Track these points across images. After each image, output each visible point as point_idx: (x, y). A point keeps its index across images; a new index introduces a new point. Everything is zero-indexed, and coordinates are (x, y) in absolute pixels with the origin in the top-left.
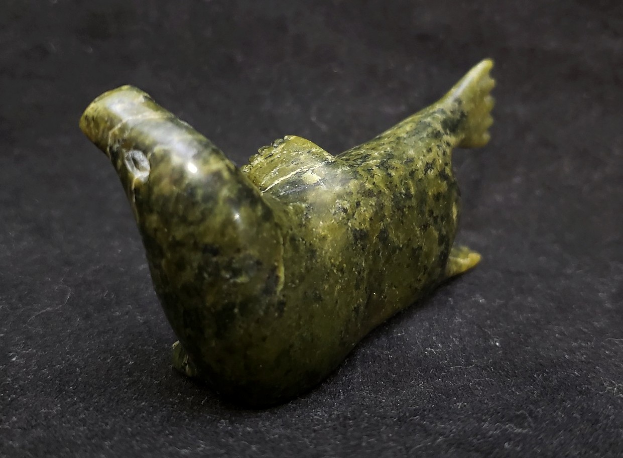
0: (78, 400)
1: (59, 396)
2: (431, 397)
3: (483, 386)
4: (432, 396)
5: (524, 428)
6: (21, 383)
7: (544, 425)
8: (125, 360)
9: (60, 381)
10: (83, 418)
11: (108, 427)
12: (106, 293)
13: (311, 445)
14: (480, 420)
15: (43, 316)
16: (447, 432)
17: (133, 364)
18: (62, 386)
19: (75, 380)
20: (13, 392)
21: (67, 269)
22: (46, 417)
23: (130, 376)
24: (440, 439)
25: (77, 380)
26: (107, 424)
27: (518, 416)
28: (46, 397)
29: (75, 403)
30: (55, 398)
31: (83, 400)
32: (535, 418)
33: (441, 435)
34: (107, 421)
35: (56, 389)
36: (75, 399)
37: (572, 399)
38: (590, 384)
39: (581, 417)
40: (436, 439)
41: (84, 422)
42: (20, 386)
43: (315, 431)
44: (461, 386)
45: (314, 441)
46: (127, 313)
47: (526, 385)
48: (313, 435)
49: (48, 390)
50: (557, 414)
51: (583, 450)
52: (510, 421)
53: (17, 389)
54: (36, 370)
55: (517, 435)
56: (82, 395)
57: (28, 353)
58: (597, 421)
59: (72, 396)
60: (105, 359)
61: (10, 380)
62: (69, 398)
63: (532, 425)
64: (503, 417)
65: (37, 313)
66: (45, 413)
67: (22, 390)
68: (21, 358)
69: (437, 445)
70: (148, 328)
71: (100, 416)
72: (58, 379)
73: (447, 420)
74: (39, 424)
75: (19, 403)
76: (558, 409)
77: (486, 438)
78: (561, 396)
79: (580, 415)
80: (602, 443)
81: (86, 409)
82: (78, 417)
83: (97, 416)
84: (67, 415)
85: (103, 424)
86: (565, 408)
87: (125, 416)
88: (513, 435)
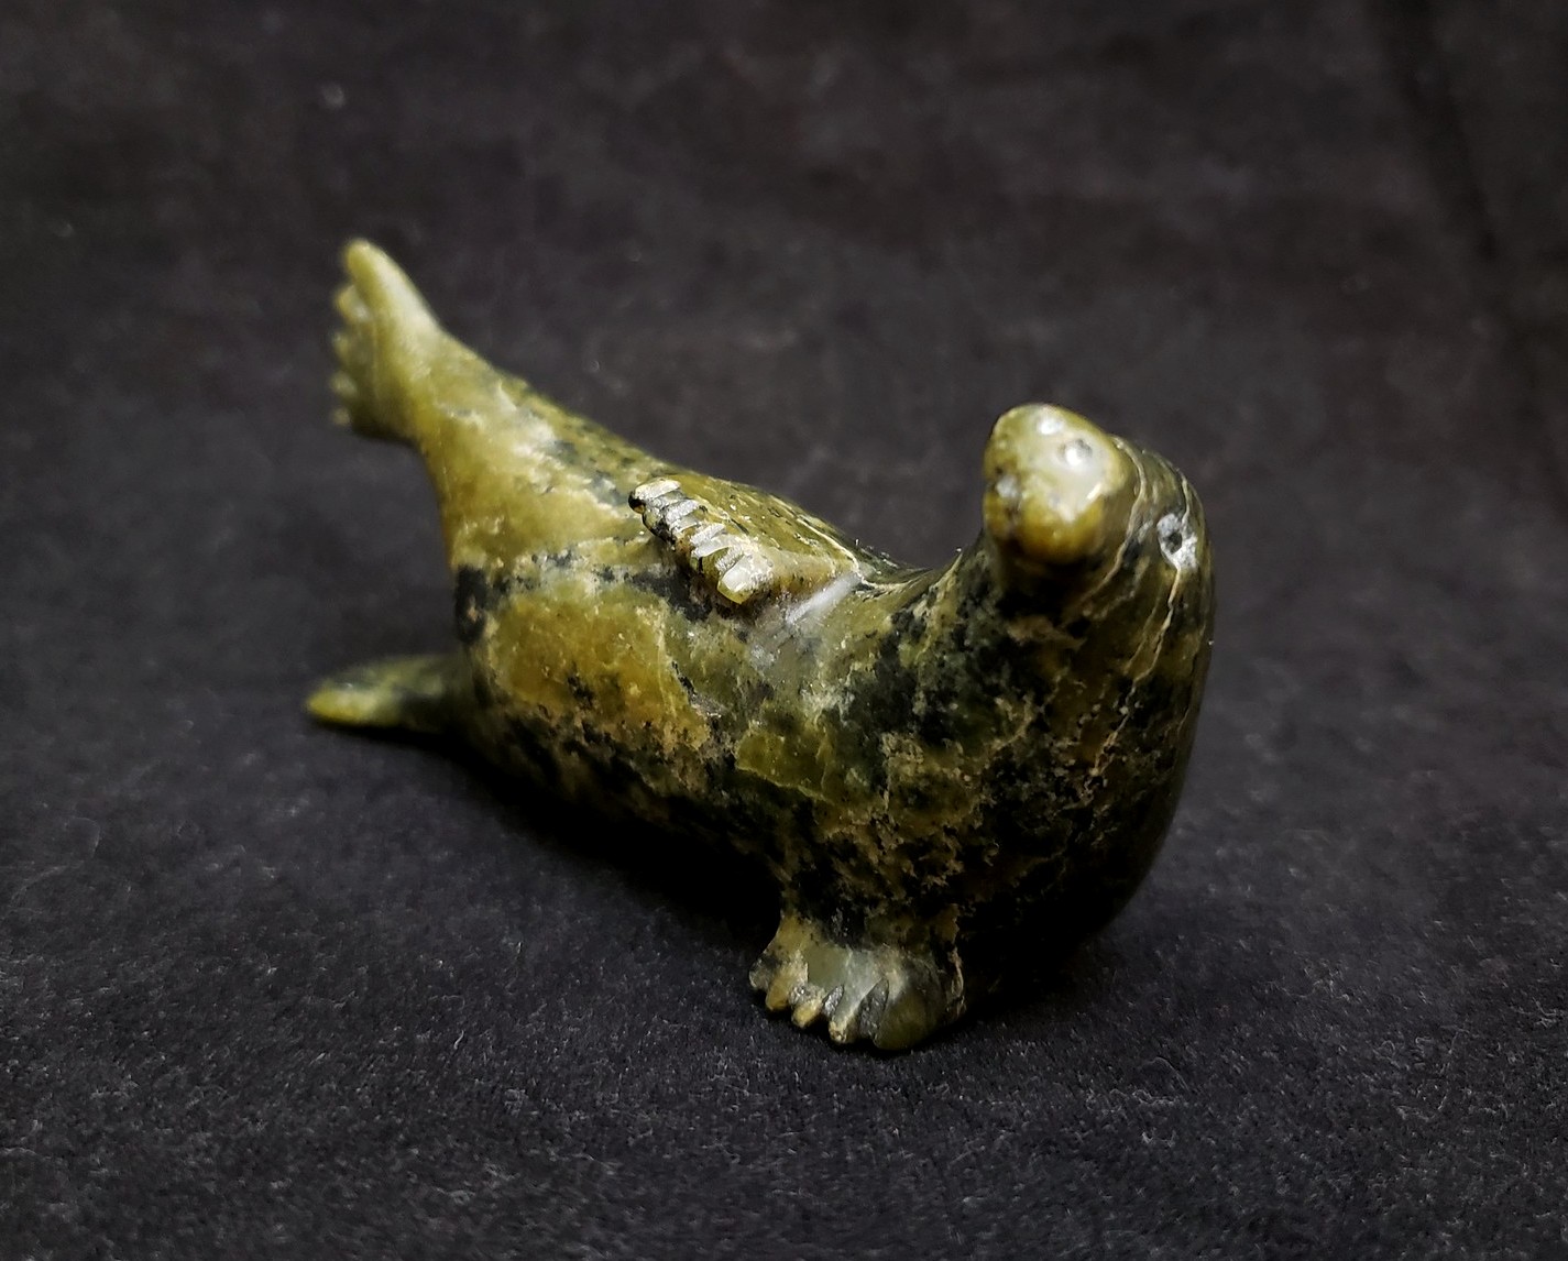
0: (171, 1061)
1: (123, 1055)
5: (1167, 1094)
6: (26, 1030)
7: (1208, 1085)
8: (255, 965)
9: (115, 1022)
10: (197, 1107)
11: (260, 1128)
12: (180, 827)
13: (733, 1158)
15: (44, 886)
16: (1014, 1117)
17: (276, 972)
18: (123, 1033)
19: (151, 1016)
20: (12, 1052)
21: (79, 780)
22: (107, 1109)
23: (275, 998)
24: (1003, 1135)
25: (156, 1015)
26: (255, 1121)
27: (1148, 1071)
28: (93, 1060)
29: (163, 1069)
30: (114, 1061)
31: (180, 1058)
32: (1187, 1071)
33: (1001, 1125)
34: (251, 1108)
35: (111, 1040)
36: (163, 1057)
37: (1249, 1018)
39: (1281, 1058)
40: (991, 1138)
41: (199, 1118)
42: (24, 1037)
46: (237, 863)
49: (95, 1043)
50: (1230, 1057)
51: (1302, 1130)
52: (1137, 1081)
53: (19, 1044)
54: (54, 1000)
55: (1160, 1112)
56: (175, 1047)
57: (27, 965)
58: (1315, 1063)
59: (152, 1050)
60: (209, 967)
62: (147, 1056)
63: (1185, 1086)
64: (1119, 1073)
65: (29, 880)
66: (103, 1099)
67: (31, 1046)
68: (11, 975)
69: (1000, 1150)
70: (291, 891)
71: (232, 1098)
72: (110, 1016)
73: (1007, 1088)
74: (98, 1134)
75: (34, 1079)
76: (1228, 1043)
77: (1098, 1126)
78: (1224, 1010)
79: (1274, 1051)
80: (1335, 1109)
81: (195, 1080)
82: (183, 1105)
83: (226, 1097)
84: (155, 1100)
85: (246, 1120)
86: (1242, 1040)
87: (290, 1091)
88: (1151, 1115)
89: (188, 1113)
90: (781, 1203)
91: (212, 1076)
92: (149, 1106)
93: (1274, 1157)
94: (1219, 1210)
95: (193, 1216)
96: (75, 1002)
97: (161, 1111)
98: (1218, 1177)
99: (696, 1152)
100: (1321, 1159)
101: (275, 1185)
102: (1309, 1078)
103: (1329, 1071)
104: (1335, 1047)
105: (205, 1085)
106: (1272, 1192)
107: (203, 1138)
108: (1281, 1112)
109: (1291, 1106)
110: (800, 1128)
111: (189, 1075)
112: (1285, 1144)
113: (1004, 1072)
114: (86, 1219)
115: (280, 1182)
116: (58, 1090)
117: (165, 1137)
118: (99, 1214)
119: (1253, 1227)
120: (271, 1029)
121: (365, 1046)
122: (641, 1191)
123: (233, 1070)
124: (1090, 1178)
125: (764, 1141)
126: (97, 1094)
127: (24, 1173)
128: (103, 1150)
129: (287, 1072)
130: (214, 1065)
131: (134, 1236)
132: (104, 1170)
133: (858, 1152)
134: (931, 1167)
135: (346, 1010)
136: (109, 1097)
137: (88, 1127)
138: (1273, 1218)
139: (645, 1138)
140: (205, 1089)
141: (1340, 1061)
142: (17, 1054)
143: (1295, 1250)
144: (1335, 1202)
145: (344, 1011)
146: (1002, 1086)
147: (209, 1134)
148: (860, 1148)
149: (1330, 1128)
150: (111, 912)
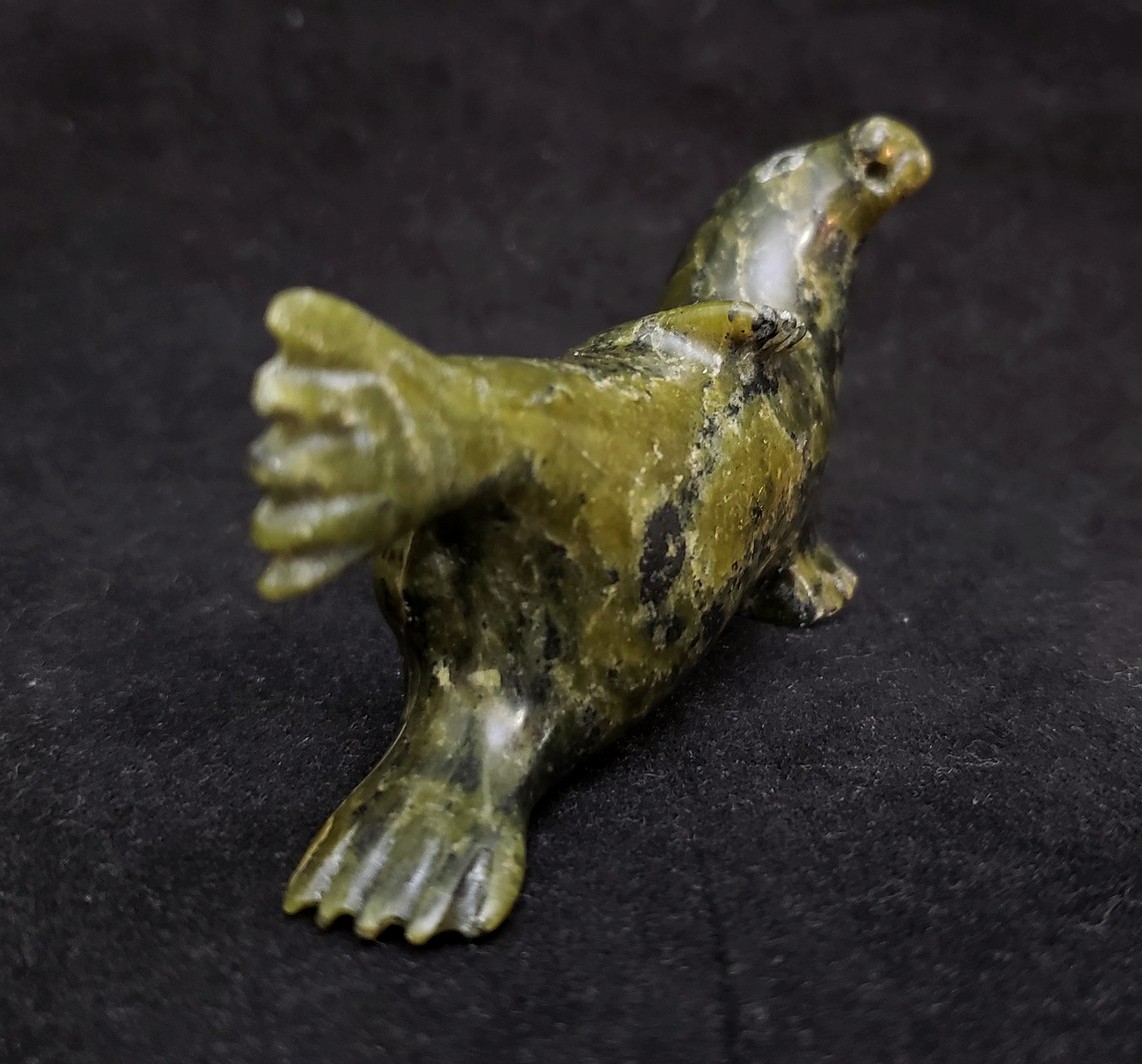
0: (183, 743)
1: (142, 740)
2: (814, 708)
3: (900, 681)
4: (815, 705)
6: (61, 722)
8: (246, 675)
9: (134, 716)
10: (208, 783)
12: (176, 578)
14: (916, 750)
15: (66, 617)
16: (867, 776)
17: (264, 680)
18: (141, 724)
19: (163, 711)
21: (88, 541)
22: (135, 785)
23: (265, 698)
24: (859, 789)
25: (167, 710)
26: (256, 795)
28: (119, 744)
30: (136, 745)
31: (190, 741)
33: (857, 782)
34: (253, 783)
35: (132, 730)
36: (176, 741)
37: (1060, 697)
38: (1084, 667)
39: (1086, 731)
40: (851, 790)
41: (211, 792)
42: (61, 727)
43: (639, 790)
44: (862, 685)
45: (645, 812)
46: (225, 607)
47: (972, 675)
48: (639, 799)
50: (1044, 728)
51: (1101, 786)
54: (81, 699)
56: (185, 733)
57: (57, 673)
58: (1114, 737)
59: (166, 736)
60: (209, 677)
61: (38, 718)
62: (163, 740)
65: (53, 613)
66: (131, 776)
67: (67, 735)
68: (45, 680)
69: (856, 800)
70: (272, 627)
71: (236, 775)
72: (129, 713)
73: (861, 755)
74: (130, 808)
75: (73, 761)
76: (1043, 718)
77: (936, 781)
78: (1039, 691)
79: (1082, 727)
80: (1129, 773)
81: (203, 758)
82: (197, 781)
83: (230, 774)
84: (174, 777)
85: (248, 794)
86: (1054, 715)
87: (282, 769)
88: (979, 773)
89: (201, 788)
90: (679, 847)
91: (217, 756)
92: (169, 782)
93: (1078, 804)
94: (1034, 841)
95: (214, 875)
96: (98, 701)
97: (179, 786)
98: (1033, 818)
99: (612, 819)
100: (1116, 808)
101: (277, 855)
102: (1109, 748)
103: (1125, 745)
104: (1130, 726)
105: (212, 763)
106: (1077, 830)
107: (214, 811)
108: (1086, 772)
109: (1093, 769)
110: (694, 792)
111: (199, 754)
112: (1088, 797)
113: (859, 743)
114: (129, 875)
115: (282, 854)
116: (93, 769)
117: (185, 811)
118: (139, 873)
119: (1060, 853)
120: (264, 719)
121: (342, 733)
122: (570, 854)
123: (234, 750)
124: (929, 817)
125: (666, 805)
126: (125, 771)
127: (74, 841)
128: (135, 822)
129: (279, 752)
130: (218, 746)
131: (168, 887)
132: (139, 841)
133: (740, 805)
134: (801, 813)
135: (324, 706)
136: (135, 774)
137: (122, 802)
138: (1077, 846)
139: (571, 811)
140: (213, 766)
141: (1134, 738)
142: (57, 741)
143: (1094, 866)
144: (1127, 837)
145: (322, 707)
146: (858, 754)
147: (220, 808)
148: (742, 802)
149: (1124, 785)
150: (123, 640)
